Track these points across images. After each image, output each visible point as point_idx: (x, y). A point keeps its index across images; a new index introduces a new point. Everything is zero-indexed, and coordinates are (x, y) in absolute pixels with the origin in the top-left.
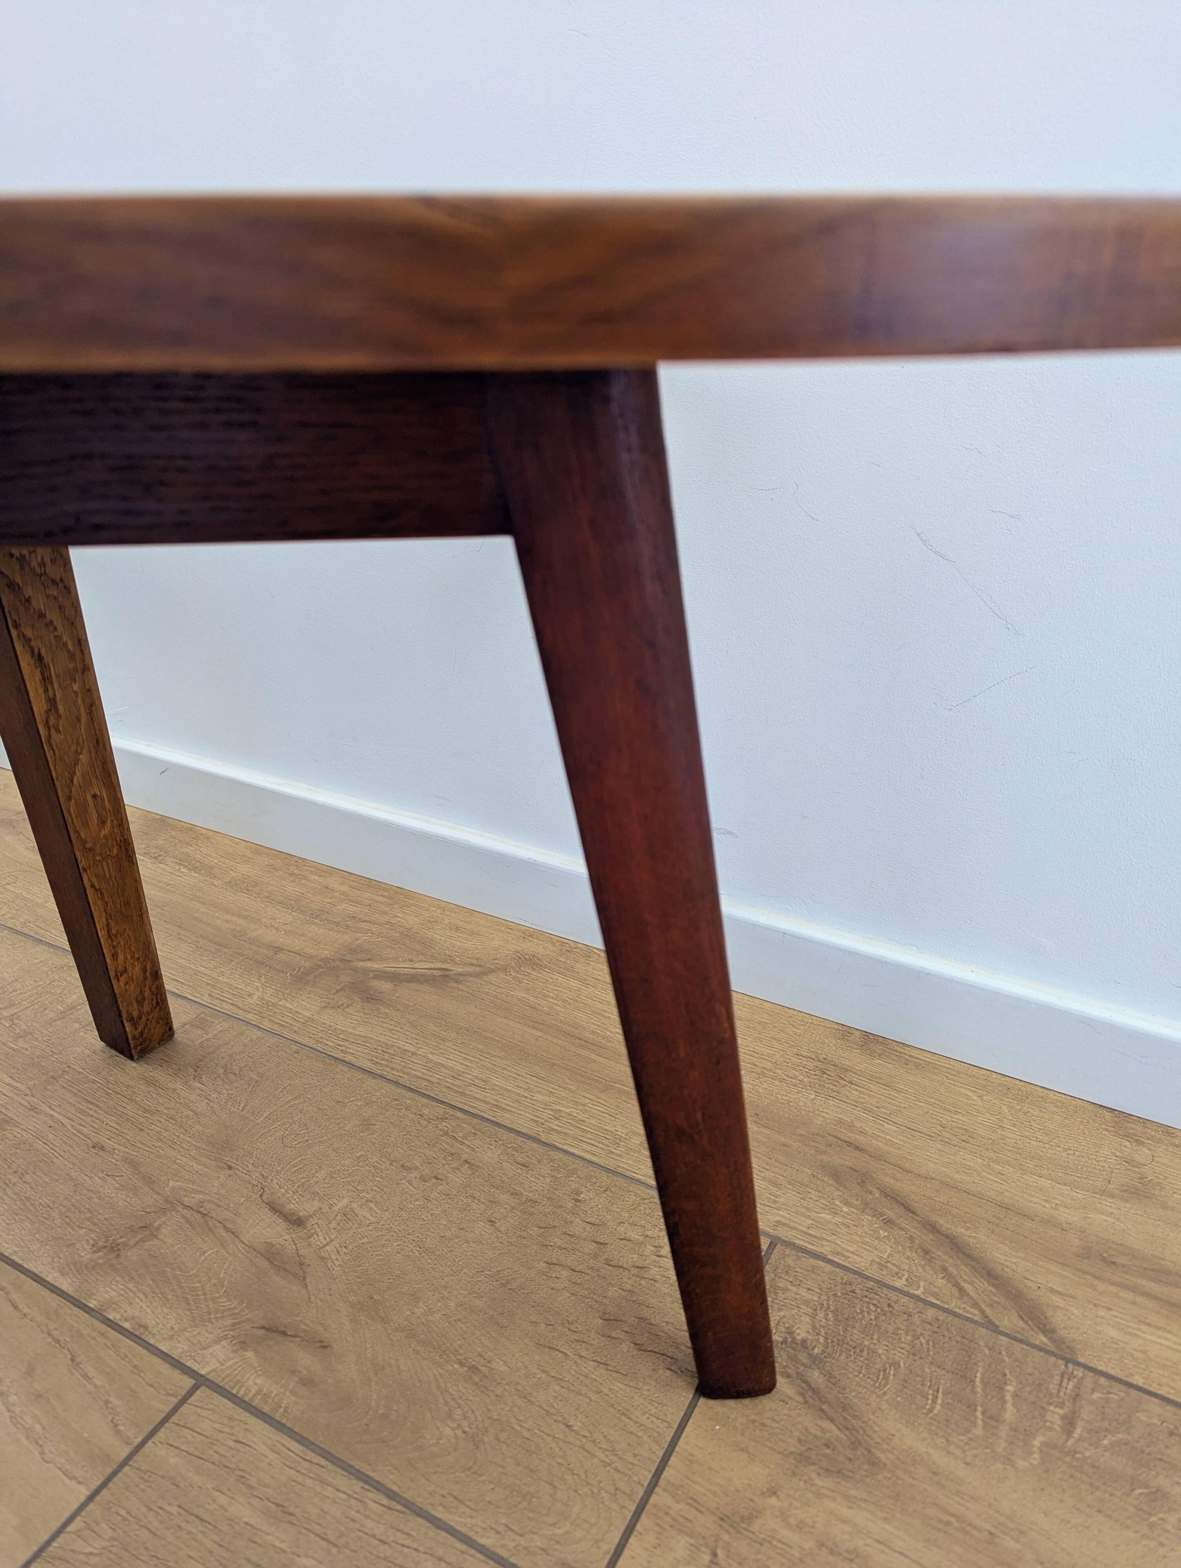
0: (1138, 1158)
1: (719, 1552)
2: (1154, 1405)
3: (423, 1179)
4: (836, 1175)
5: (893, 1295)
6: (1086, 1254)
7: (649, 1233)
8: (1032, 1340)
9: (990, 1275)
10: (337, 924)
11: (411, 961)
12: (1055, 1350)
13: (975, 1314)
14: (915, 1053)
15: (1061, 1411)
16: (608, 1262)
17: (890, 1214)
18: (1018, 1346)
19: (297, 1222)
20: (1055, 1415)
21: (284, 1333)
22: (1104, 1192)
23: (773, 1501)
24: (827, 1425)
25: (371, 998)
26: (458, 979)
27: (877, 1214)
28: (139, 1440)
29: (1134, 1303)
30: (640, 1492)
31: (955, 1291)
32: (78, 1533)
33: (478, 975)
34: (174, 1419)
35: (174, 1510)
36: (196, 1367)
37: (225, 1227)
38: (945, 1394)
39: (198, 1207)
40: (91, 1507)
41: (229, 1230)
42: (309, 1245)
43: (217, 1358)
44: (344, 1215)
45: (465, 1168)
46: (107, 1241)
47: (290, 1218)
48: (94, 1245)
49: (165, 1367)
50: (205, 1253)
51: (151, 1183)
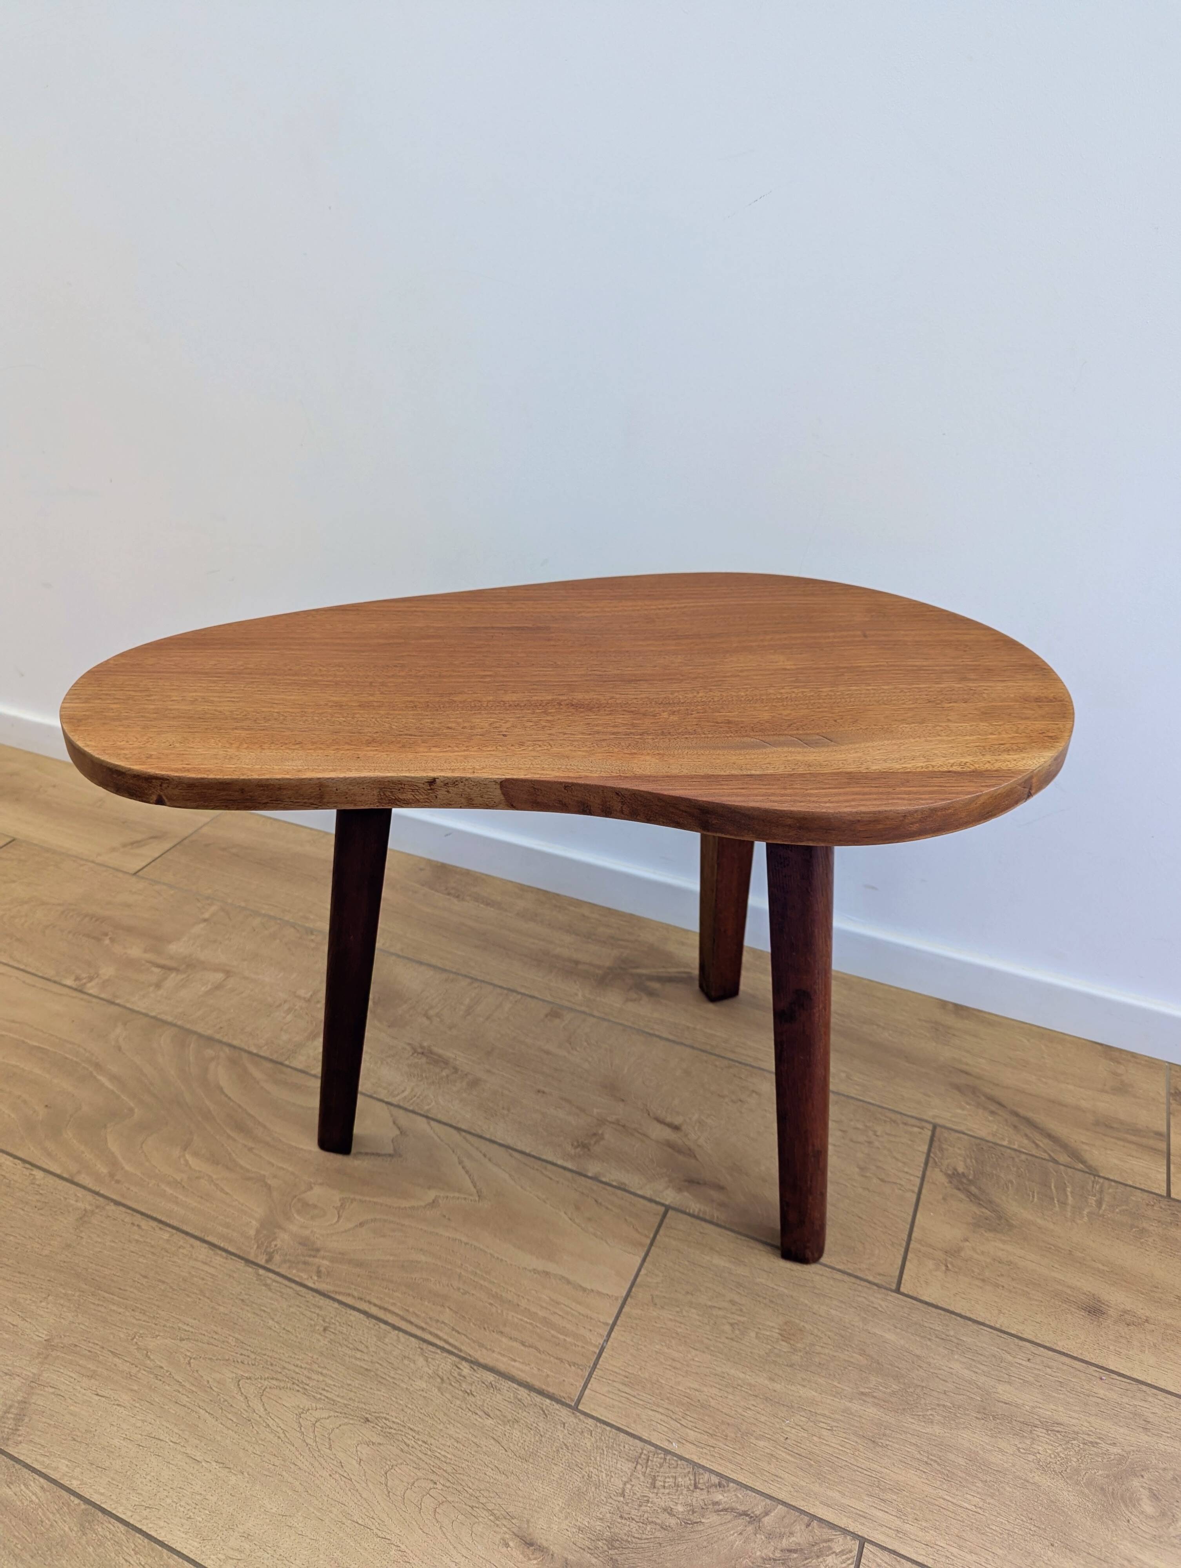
0: (1119, 1071)
1: (949, 1265)
2: (1138, 1193)
3: (733, 1101)
4: (958, 1088)
5: (1003, 1149)
6: (1097, 1123)
7: (868, 1125)
8: (1076, 1167)
9: (1049, 1136)
10: (605, 942)
11: (664, 967)
12: (1087, 1170)
13: (1046, 1156)
14: (987, 1016)
15: (1095, 1198)
16: (852, 1140)
17: (993, 1108)
18: (1069, 1170)
19: (676, 1128)
20: (1092, 1200)
21: (698, 1183)
22: (1103, 1091)
23: (967, 1243)
24: (984, 1210)
25: (651, 994)
27: (985, 1108)
28: (652, 1236)
29: (1124, 1146)
30: (904, 1244)
31: (1033, 1145)
32: (646, 1275)
34: (664, 1225)
35: (686, 1263)
36: (662, 1201)
37: (639, 1133)
38: (1038, 1193)
39: (617, 1122)
40: (646, 1264)
41: (641, 1134)
42: (689, 1139)
43: (670, 1196)
44: (700, 1123)
45: (754, 1095)
46: (578, 1142)
47: (671, 1126)
48: (572, 1145)
49: (646, 1203)
50: (635, 1146)
51: (584, 1111)
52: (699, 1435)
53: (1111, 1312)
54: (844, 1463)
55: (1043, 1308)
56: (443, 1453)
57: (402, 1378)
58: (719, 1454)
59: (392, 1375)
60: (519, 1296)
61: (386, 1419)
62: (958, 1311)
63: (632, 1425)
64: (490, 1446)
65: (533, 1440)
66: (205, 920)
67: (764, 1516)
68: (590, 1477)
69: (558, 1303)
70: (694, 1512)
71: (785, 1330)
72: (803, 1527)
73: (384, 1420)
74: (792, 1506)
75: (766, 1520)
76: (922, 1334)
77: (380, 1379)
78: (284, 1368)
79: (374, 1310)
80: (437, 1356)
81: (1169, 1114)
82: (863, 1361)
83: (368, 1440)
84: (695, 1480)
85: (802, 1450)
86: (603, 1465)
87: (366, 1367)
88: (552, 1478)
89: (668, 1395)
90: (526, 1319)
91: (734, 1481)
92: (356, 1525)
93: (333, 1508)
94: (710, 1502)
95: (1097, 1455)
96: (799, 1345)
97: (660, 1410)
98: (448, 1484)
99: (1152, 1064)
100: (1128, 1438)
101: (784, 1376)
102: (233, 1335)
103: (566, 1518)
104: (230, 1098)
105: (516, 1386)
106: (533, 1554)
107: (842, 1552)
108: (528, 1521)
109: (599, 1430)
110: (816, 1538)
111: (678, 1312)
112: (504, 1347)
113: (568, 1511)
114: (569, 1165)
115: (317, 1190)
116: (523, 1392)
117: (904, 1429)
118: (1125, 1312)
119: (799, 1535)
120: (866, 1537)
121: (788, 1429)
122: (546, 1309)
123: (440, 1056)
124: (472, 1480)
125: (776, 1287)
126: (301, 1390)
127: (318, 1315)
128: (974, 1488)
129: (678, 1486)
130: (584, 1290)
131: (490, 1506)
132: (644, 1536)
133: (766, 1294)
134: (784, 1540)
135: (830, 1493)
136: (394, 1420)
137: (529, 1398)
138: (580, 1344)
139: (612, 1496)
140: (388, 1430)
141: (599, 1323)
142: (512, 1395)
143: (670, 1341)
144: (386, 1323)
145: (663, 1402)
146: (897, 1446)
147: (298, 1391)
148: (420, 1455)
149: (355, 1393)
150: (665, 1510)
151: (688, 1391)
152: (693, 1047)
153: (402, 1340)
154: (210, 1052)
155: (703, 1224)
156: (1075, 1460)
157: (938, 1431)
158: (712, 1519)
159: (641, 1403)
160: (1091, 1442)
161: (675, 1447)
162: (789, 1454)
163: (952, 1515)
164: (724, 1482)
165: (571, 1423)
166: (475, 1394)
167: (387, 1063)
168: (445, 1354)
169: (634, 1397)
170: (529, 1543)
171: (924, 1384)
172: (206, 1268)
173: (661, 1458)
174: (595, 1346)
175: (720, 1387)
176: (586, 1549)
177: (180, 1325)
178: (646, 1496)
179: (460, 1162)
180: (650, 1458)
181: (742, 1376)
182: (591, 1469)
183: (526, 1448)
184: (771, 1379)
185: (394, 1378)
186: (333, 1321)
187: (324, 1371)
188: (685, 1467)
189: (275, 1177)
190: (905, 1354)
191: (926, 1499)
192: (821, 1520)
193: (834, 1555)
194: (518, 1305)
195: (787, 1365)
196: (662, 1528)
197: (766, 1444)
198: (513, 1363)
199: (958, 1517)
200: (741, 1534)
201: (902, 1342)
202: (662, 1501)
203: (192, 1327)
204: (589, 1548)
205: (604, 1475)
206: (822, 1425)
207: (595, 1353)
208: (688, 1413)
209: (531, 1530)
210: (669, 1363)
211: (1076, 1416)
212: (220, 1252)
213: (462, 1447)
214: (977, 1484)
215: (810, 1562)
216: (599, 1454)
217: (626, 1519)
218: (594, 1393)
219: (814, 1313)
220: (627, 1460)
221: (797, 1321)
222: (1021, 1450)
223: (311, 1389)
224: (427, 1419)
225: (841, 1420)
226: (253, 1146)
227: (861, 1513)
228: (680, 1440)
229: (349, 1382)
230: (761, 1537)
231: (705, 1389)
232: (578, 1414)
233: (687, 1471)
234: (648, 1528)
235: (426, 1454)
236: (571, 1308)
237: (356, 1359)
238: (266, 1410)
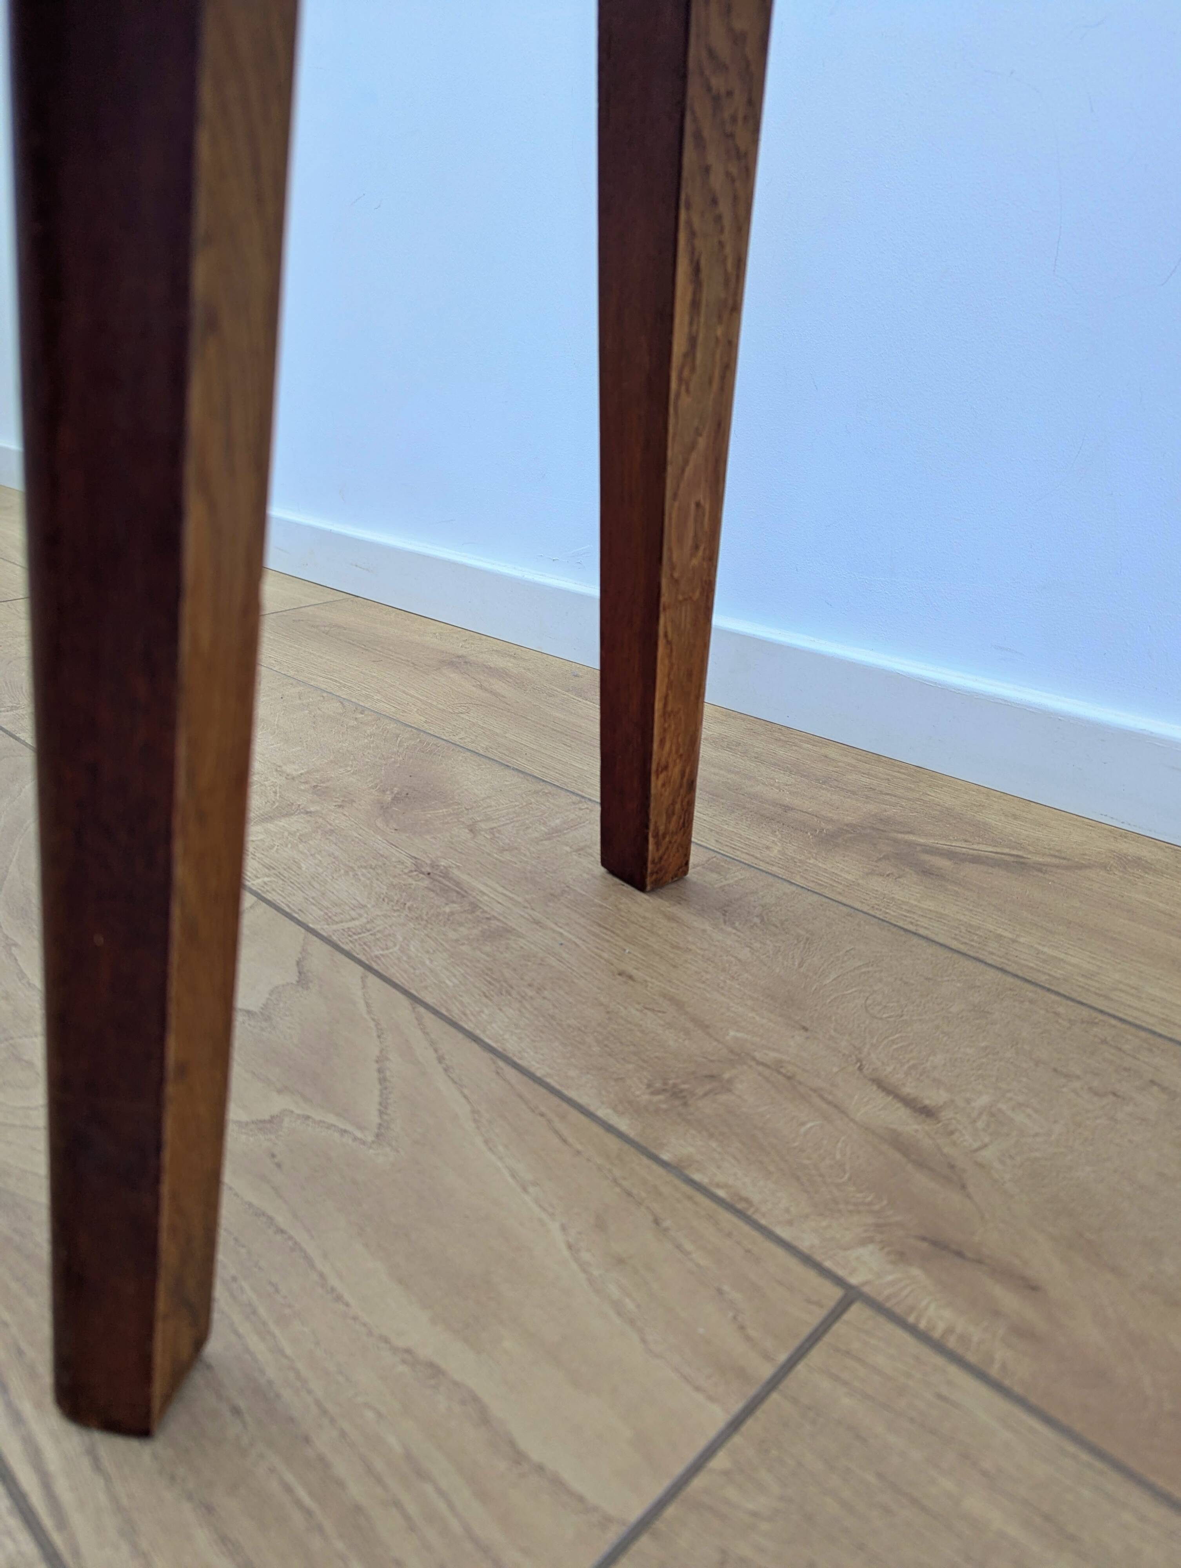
3: (1092, 1091)
11: (967, 841)
19: (927, 1112)
21: (959, 1254)
25: (928, 872)
28: (782, 1357)
34: (827, 1338)
36: (841, 1273)
37: (824, 1099)
39: (777, 1067)
40: (737, 1440)
41: (829, 1103)
42: (954, 1144)
43: (868, 1267)
44: (992, 1115)
46: (665, 1084)
47: (909, 1102)
48: (649, 1086)
49: (793, 1263)
50: (803, 1124)
51: (705, 1027)
60: (324, 1412)
69: (422, 1474)
114: (623, 1124)
122: (379, 1480)
123: (457, 884)
130: (518, 1457)
152: (1003, 971)
155: (953, 1370)
179: (381, 1060)
194: (307, 1440)
236: (451, 1506)
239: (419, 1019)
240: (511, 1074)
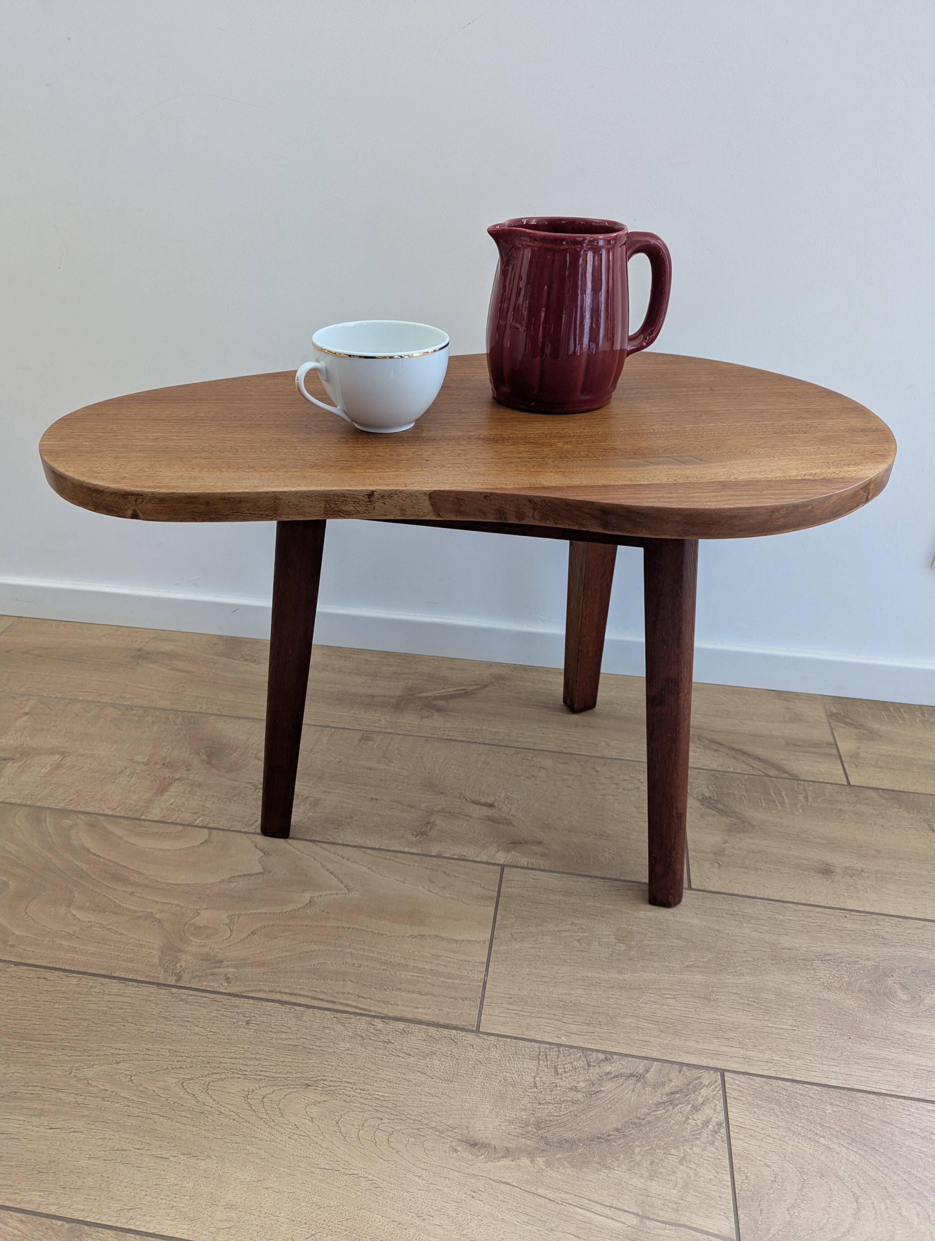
0: (791, 707)
1: (720, 862)
2: (829, 786)
3: (528, 778)
5: (731, 774)
6: (788, 744)
7: (632, 775)
8: (783, 777)
9: (760, 759)
10: (390, 678)
11: (444, 688)
12: (791, 778)
13: (761, 773)
16: (624, 789)
17: (715, 747)
18: (779, 780)
19: (491, 806)
20: (801, 797)
21: (521, 843)
22: (785, 722)
23: (727, 844)
24: (732, 819)
25: (440, 710)
26: (473, 692)
27: (711, 749)
28: (497, 889)
29: (811, 757)
31: (751, 768)
32: (501, 919)
33: (482, 689)
34: (504, 879)
35: (530, 904)
36: (497, 862)
37: (462, 815)
38: (764, 800)
39: (443, 810)
40: (498, 912)
41: (465, 815)
42: (503, 812)
43: (502, 857)
44: (507, 798)
45: (542, 770)
46: (416, 832)
47: (485, 805)
48: (413, 835)
49: (484, 866)
50: (462, 825)
51: (413, 807)
52: (579, 1027)
53: (838, 870)
54: (691, 1019)
55: (792, 878)
56: (381, 1094)
57: (327, 1044)
58: (599, 1036)
59: (317, 1044)
60: (405, 958)
61: (324, 1080)
62: (735, 892)
63: (526, 1032)
64: (419, 1078)
65: (451, 1064)
66: (27, 714)
67: (646, 1074)
68: (505, 1080)
69: (438, 956)
70: (594, 1085)
71: (619, 935)
72: (677, 1073)
73: (322, 1082)
74: (664, 1060)
75: (648, 1075)
76: (717, 915)
77: (309, 1050)
78: (221, 1062)
79: (286, 998)
80: (352, 1020)
81: (832, 729)
82: (682, 943)
83: (313, 1101)
84: (587, 1060)
85: (658, 1018)
86: (513, 1069)
87: (293, 1043)
88: (476, 1089)
89: (547, 1003)
90: (417, 975)
91: (616, 1054)
92: (325, 1171)
93: (300, 1163)
94: (603, 1074)
95: (859, 969)
96: (633, 943)
97: (544, 1016)
98: (392, 1117)
99: (810, 698)
100: (875, 953)
101: (628, 968)
102: (165, 1047)
103: (497, 1116)
104: (98, 856)
105: (425, 1027)
106: (479, 1151)
107: (710, 1084)
108: (467, 1128)
109: (502, 1043)
110: (688, 1079)
111: (535, 941)
112: (405, 999)
113: (497, 1110)
114: (414, 850)
115: (205, 914)
116: (432, 1030)
117: (726, 985)
118: (847, 868)
119: (676, 1080)
120: (724, 1068)
121: (643, 1005)
122: (431, 963)
124: (412, 1109)
125: (602, 906)
126: (241, 1076)
127: (237, 1013)
128: (786, 1013)
129: (576, 1069)
130: (457, 941)
131: (433, 1124)
132: (562, 1113)
133: (597, 912)
134: (666, 1086)
135: (688, 1043)
136: (331, 1079)
137: (438, 1033)
138: (466, 982)
139: (527, 1089)
140: (328, 1088)
141: (476, 964)
142: (423, 1034)
143: (536, 964)
144: (299, 1005)
145: (544, 1009)
146: (724, 998)
147: (239, 1078)
148: (362, 1101)
149: (291, 1066)
150: (571, 1089)
151: (561, 997)
152: (484, 744)
153: (318, 1015)
154: (67, 822)
155: (533, 872)
156: (846, 976)
157: (749, 980)
158: (609, 1086)
159: (528, 1014)
160: (853, 962)
161: (564, 1040)
162: (650, 1023)
163: (777, 1036)
164: (609, 1056)
165: (478, 1043)
166: (392, 1041)
167: (235, 801)
168: (358, 1017)
169: (521, 1011)
170: (473, 1144)
171: (728, 949)
172: (121, 999)
173: (556, 1051)
174: (478, 981)
175: (584, 987)
176: (520, 1136)
177: (112, 1051)
178: (554, 1083)
179: (324, 867)
180: (548, 1053)
181: (597, 975)
182: (505, 1074)
183: (448, 1072)
184: (619, 972)
185: (320, 1046)
186: (252, 1015)
187: (258, 1056)
188: (576, 1052)
189: (162, 911)
190: (709, 931)
191: (756, 1030)
192: (688, 1065)
193: (705, 1088)
194: (407, 965)
195: (628, 960)
196: (573, 1103)
197: (631, 1020)
198: (417, 1010)
199: (782, 1037)
200: (633, 1091)
201: (704, 923)
202: (567, 1083)
203: (124, 1050)
204: (522, 1134)
205: (516, 1075)
206: (666, 996)
207: (480, 986)
208: (566, 1013)
209: (471, 1133)
210: (540, 980)
211: (838, 946)
212: (130, 983)
213: (395, 1085)
214: (788, 1010)
215: (690, 1097)
216: (507, 1061)
217: (543, 1104)
218: (488, 1017)
219: (636, 918)
220: (530, 1059)
221: (626, 926)
222: (810, 979)
223: (250, 1073)
224: (359, 1071)
225: (679, 989)
226: (134, 890)
227: (715, 1052)
228: (566, 1034)
229: (282, 1059)
230: (649, 1089)
231: (573, 992)
232: (482, 1035)
233: (579, 1055)
234: (563, 1107)
235: (366, 1099)
236: (450, 958)
237: (282, 1039)
238: (215, 1100)
239: (321, 847)
240: (369, 851)
